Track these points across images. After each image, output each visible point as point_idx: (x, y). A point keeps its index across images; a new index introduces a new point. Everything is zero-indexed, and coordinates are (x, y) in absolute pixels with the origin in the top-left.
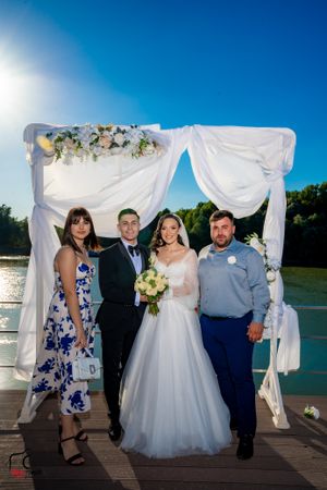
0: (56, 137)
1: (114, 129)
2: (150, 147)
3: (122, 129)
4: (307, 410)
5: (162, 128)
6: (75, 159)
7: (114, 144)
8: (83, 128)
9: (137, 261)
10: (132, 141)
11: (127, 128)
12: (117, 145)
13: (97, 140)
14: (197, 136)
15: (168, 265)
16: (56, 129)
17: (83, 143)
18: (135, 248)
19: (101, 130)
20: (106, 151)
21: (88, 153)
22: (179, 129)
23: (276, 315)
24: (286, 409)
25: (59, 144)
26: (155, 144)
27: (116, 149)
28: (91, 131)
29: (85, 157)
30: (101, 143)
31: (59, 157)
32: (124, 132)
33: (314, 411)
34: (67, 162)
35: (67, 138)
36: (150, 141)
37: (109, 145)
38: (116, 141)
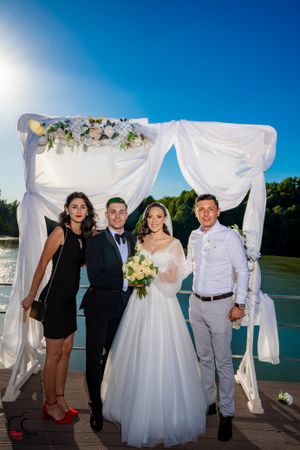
0: (49, 128)
1: (104, 122)
2: (138, 140)
3: (112, 122)
4: (280, 396)
5: (150, 122)
6: (67, 149)
7: (103, 136)
8: (75, 120)
9: (123, 249)
10: (121, 133)
11: (117, 121)
12: (107, 137)
13: (88, 132)
14: (183, 131)
15: (153, 253)
16: (49, 119)
17: (74, 134)
18: (122, 236)
19: (92, 122)
20: (96, 142)
21: (78, 144)
22: (166, 123)
23: (254, 303)
24: (261, 394)
25: (51, 134)
26: (143, 137)
27: (105, 141)
28: (83, 123)
29: (75, 147)
30: (91, 134)
31: (51, 146)
32: (113, 125)
33: (288, 397)
34: (59, 152)
35: (60, 129)
36: (139, 134)
37: (99, 136)
38: (106, 133)
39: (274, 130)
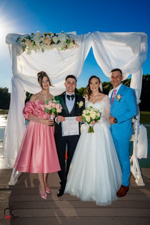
0: (22, 40)
1: (52, 34)
2: (71, 44)
7: (52, 43)
8: (36, 34)
10: (62, 40)
11: (59, 34)
12: (54, 43)
15: (94, 104)
16: (22, 35)
17: (36, 42)
18: (71, 96)
19: (46, 35)
20: (49, 46)
25: (23, 43)
26: (74, 42)
28: (41, 35)
31: (24, 50)
32: (57, 36)
35: (28, 40)
36: (71, 40)
37: (50, 43)
38: (54, 41)
39: (146, 34)
